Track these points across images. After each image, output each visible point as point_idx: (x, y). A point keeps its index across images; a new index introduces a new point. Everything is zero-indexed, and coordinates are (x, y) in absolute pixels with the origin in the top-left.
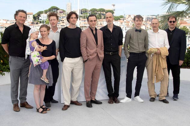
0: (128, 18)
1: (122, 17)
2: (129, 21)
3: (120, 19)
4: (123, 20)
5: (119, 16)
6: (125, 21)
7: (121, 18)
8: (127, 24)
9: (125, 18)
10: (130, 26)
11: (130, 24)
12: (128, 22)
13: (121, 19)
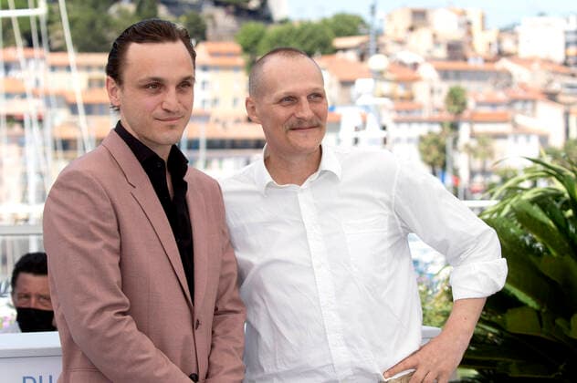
0: (402, 34)
1: (347, 25)
2: (415, 66)
3: (326, 48)
4: (362, 57)
5: (325, 22)
6: (376, 62)
7: (340, 33)
8: (400, 91)
9: (379, 33)
10: (420, 108)
11: (421, 92)
12: (408, 73)
13: (340, 42)
